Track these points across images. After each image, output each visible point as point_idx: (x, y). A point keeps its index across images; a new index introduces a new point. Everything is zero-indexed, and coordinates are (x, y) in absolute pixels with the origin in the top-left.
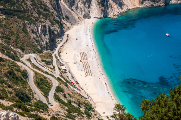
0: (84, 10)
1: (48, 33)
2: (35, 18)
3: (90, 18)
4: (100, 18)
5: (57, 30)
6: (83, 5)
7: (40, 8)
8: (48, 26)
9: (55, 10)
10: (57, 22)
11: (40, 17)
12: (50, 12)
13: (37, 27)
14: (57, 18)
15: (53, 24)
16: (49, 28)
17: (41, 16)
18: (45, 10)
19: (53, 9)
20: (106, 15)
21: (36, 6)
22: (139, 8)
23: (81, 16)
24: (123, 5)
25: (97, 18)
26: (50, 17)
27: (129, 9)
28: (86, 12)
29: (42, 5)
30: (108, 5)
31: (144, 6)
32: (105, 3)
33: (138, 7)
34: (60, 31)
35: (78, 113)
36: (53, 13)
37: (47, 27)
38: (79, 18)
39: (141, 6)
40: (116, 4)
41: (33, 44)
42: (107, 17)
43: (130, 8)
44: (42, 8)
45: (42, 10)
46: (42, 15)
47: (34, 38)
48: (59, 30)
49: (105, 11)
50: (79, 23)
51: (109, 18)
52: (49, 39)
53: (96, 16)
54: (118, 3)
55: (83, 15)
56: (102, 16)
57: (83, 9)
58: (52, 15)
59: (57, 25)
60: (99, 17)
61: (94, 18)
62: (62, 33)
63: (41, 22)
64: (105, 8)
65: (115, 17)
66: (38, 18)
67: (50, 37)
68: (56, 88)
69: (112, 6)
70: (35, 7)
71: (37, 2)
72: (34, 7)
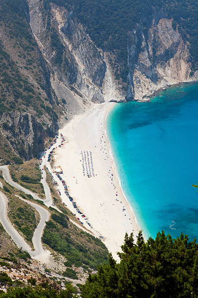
0: (94, 89)
1: (31, 128)
2: (10, 103)
3: (104, 102)
4: (121, 102)
5: (47, 123)
6: (91, 81)
7: (18, 86)
8: (32, 116)
9: (43, 88)
10: (48, 110)
11: (17, 102)
12: (34, 93)
13: (12, 118)
14: (47, 104)
15: (40, 114)
16: (33, 120)
17: (20, 100)
18: (25, 89)
19: (40, 87)
20: (130, 96)
21: (11, 82)
22: (186, 83)
23: (89, 100)
24: (159, 78)
25: (116, 102)
26: (34, 101)
27: (170, 86)
28: (97, 93)
29: (21, 80)
30: (134, 79)
31: (195, 80)
32: (129, 76)
33: (185, 81)
34: (52, 126)
35: (83, 267)
36: (40, 94)
37: (30, 118)
38: (84, 102)
39: (190, 80)
40: (148, 77)
41: (6, 148)
42: (132, 101)
43: (171, 84)
44: (21, 86)
45: (21, 90)
46: (22, 98)
47: (8, 138)
48: (50, 124)
49: (129, 90)
50: (84, 111)
51: (136, 100)
52: (34, 139)
53: (114, 99)
54: (150, 76)
55: (91, 97)
56: (123, 98)
57: (91, 87)
58: (39, 99)
59: (47, 115)
60: (118, 100)
61: (111, 101)
62: (55, 128)
63: (19, 109)
64: (128, 84)
65: (145, 99)
66: (13, 103)
67: (35, 135)
68: (45, 224)
69: (140, 81)
70: (9, 86)
71: (12, 76)
72: (7, 84)
